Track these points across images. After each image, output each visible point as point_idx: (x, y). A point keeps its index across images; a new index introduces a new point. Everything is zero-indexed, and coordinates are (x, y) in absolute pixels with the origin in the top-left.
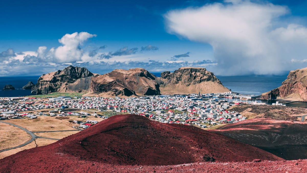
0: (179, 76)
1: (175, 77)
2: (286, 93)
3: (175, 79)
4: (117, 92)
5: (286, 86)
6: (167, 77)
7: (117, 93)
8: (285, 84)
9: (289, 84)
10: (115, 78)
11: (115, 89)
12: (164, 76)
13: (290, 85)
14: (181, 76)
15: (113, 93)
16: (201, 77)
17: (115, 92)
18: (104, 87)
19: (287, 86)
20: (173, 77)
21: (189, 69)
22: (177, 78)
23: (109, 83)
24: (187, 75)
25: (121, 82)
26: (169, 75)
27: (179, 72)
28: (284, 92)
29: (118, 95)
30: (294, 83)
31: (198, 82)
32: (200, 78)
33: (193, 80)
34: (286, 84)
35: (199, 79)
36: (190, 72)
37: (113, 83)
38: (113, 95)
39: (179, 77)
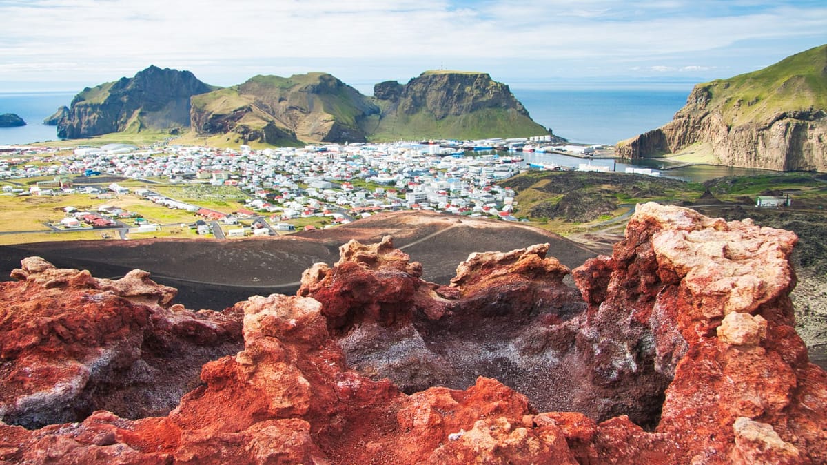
0: (420, 92)
1: (410, 97)
2: (679, 143)
3: (409, 101)
4: (247, 133)
5: (680, 123)
6: (389, 94)
7: (249, 136)
8: (679, 117)
9: (689, 117)
10: (253, 97)
11: (244, 127)
12: (382, 93)
13: (691, 120)
14: (424, 95)
15: (237, 136)
16: (474, 95)
17: (243, 133)
18: (223, 120)
19: (682, 123)
20: (406, 96)
21: (445, 75)
22: (414, 98)
23: (234, 111)
24: (439, 90)
25: (267, 108)
26: (394, 91)
27: (420, 82)
28: (673, 139)
29: (249, 142)
30: (701, 115)
31: (466, 110)
32: (472, 98)
33: (455, 103)
34: (681, 119)
35: (468, 101)
36: (446, 84)
37: (244, 110)
38: (237, 142)
39: (420, 96)
